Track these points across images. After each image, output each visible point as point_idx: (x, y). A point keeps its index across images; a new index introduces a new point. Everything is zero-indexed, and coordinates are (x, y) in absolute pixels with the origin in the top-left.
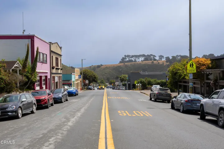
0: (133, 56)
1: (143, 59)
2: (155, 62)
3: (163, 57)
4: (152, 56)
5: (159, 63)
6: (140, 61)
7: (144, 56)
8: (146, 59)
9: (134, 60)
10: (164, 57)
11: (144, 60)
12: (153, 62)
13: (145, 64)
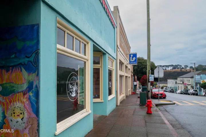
0: (164, 66)
1: (171, 68)
2: (183, 70)
3: (187, 66)
4: (179, 66)
5: (186, 70)
6: (169, 69)
7: (172, 66)
8: (174, 68)
9: (165, 69)
10: (189, 67)
11: (173, 69)
12: (181, 70)
13: (174, 72)
